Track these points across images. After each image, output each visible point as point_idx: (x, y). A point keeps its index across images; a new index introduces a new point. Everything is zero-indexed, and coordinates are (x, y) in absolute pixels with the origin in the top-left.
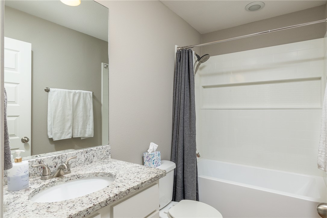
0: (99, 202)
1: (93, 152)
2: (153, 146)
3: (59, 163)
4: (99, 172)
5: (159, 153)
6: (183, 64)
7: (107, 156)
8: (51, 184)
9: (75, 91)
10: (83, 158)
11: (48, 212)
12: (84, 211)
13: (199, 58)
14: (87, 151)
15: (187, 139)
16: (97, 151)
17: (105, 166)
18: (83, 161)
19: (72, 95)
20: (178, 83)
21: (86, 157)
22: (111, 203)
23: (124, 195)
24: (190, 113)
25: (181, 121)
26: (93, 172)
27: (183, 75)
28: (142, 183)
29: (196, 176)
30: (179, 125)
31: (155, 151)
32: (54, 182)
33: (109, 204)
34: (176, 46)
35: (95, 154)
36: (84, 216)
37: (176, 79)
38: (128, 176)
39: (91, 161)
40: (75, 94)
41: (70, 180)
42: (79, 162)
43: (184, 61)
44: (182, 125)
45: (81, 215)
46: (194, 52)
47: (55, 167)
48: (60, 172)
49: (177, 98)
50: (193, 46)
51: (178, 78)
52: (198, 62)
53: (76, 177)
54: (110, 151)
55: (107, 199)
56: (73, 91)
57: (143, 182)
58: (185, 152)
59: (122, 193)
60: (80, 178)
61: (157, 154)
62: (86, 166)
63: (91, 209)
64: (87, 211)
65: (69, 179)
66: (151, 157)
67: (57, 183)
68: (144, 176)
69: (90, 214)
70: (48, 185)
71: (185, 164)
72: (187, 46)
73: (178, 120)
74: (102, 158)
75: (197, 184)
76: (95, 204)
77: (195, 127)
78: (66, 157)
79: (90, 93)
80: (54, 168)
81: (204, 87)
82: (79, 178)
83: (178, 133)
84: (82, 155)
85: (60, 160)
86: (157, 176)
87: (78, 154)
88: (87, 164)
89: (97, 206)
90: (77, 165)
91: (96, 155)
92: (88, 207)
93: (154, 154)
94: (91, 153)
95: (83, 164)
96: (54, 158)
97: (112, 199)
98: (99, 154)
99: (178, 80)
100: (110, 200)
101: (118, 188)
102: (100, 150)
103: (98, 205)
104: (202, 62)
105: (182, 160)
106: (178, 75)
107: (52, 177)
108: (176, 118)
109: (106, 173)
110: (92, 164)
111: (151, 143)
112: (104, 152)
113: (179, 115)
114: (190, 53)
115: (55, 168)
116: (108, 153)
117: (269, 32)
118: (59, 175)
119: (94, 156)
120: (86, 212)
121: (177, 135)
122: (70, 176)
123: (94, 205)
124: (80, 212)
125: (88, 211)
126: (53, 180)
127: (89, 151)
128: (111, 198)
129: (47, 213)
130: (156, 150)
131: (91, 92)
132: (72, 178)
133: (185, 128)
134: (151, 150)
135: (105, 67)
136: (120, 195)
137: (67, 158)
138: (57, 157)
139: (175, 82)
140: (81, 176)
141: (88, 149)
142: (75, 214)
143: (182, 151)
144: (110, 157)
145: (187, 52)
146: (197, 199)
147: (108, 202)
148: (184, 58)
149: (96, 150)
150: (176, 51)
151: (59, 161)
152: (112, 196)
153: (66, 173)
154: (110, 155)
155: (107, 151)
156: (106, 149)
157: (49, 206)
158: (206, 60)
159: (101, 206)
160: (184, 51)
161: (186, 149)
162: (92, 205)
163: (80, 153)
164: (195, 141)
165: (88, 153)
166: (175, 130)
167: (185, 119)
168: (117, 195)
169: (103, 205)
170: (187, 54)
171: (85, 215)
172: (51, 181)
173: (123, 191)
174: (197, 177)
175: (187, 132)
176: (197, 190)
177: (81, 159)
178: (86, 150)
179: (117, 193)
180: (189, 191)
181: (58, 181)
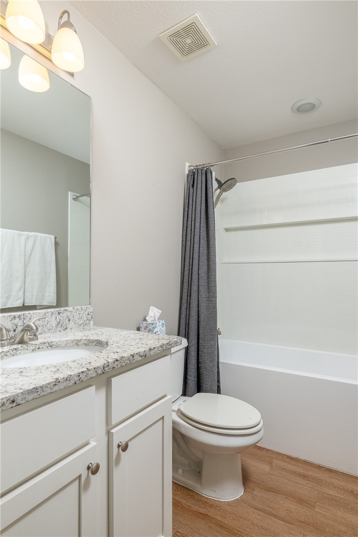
0: (94, 366)
1: (69, 314)
2: (154, 313)
3: (19, 325)
4: (81, 339)
5: (163, 322)
6: (199, 191)
7: (88, 322)
8: (12, 353)
9: (29, 233)
10: (54, 323)
11: (22, 376)
12: (75, 375)
13: (220, 185)
14: (60, 312)
15: (203, 304)
16: (74, 312)
17: (87, 332)
18: (54, 325)
19: (23, 239)
20: (190, 219)
21: (59, 321)
22: (110, 370)
23: (126, 362)
24: (208, 265)
25: (195, 277)
26: (72, 339)
27: (198, 208)
28: (150, 350)
29: (216, 359)
30: (192, 284)
31: (157, 319)
32: (16, 349)
33: (106, 372)
34: (187, 164)
35: (71, 317)
36: (75, 383)
37: (186, 213)
38: (127, 343)
39: (65, 327)
40: (27, 238)
41: (39, 349)
42: (48, 326)
43: (199, 186)
44: (196, 283)
45: (71, 381)
46: (214, 173)
47: (14, 331)
48: (23, 336)
49: (188, 243)
50: (212, 164)
51: (190, 213)
52: (219, 190)
53: (48, 345)
54: (92, 314)
55: (105, 364)
56: (26, 233)
57: (152, 348)
58: (202, 324)
59: (124, 359)
60: (53, 347)
61: (161, 324)
62: (58, 333)
63: (83, 374)
64: (79, 376)
65: (37, 347)
66: (151, 328)
67: (20, 351)
68: (150, 342)
69: (82, 381)
70: (8, 354)
71: (201, 341)
72: (204, 163)
73: (190, 275)
74: (80, 323)
75: (218, 372)
76: (90, 368)
77: (215, 286)
78: (30, 317)
79: (51, 238)
80: (12, 332)
81: (227, 230)
82: (51, 347)
83: (190, 295)
84: (52, 317)
85: (21, 321)
86: (170, 343)
87: (47, 315)
88: (60, 331)
89: (91, 372)
90: (46, 331)
91: (72, 319)
92: (80, 371)
93: (156, 323)
94: (65, 314)
95: (53, 331)
96: (12, 317)
97: (111, 366)
98: (76, 318)
99: (190, 215)
100: (108, 365)
101: (116, 353)
102: (78, 312)
103: (93, 370)
104: (225, 190)
105: (196, 337)
106: (191, 207)
107: (13, 344)
108: (186, 273)
109: (92, 340)
110: (67, 331)
111: (151, 307)
112: (84, 316)
113: (191, 268)
114: (209, 175)
115: (14, 333)
116: (89, 317)
117: (328, 141)
118: (22, 342)
119: (69, 320)
120: (77, 379)
121: (189, 298)
122: (38, 343)
123: (87, 369)
124: (70, 377)
125: (81, 376)
126: (15, 346)
127: (62, 312)
128: (110, 364)
129: (20, 377)
130: (159, 319)
131: (53, 237)
132: (42, 347)
133: (201, 288)
134: (152, 317)
135: (74, 199)
136: (122, 361)
137: (31, 320)
138: (16, 316)
139: (186, 219)
140: (55, 343)
141: (61, 309)
142: (63, 378)
143: (196, 323)
144: (92, 323)
145: (204, 172)
146: (219, 392)
147: (106, 369)
148: (199, 182)
149: (72, 310)
150: (187, 172)
151: (20, 323)
152: (110, 361)
153: (31, 340)
154: (92, 320)
155: (88, 314)
156: (87, 311)
157: (21, 370)
158: (230, 187)
159: (96, 372)
160: (200, 172)
161: (202, 319)
162: (85, 369)
163: (50, 313)
164: (215, 307)
165: (61, 314)
166: (185, 291)
167: (201, 274)
168: (117, 361)
169: (100, 372)
170: (204, 175)
171: (77, 382)
172: (13, 348)
173: (125, 356)
174: (218, 363)
175: (203, 294)
176: (219, 381)
177: (50, 323)
178: (58, 309)
179: (118, 358)
180: (207, 381)
181: (22, 348)
